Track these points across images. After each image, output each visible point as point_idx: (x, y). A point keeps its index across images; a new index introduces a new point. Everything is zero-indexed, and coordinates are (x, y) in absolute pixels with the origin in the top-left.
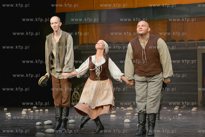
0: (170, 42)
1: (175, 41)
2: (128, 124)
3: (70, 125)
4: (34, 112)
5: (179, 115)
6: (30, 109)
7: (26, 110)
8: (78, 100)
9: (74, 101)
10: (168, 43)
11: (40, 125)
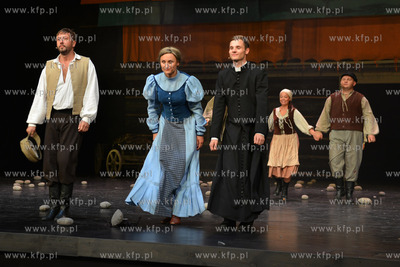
0: (289, 62)
1: (298, 60)
3: (102, 211)
4: (36, 186)
5: (303, 196)
6: (28, 181)
7: (22, 182)
8: (118, 166)
9: (110, 167)
10: (286, 64)
11: (47, 210)
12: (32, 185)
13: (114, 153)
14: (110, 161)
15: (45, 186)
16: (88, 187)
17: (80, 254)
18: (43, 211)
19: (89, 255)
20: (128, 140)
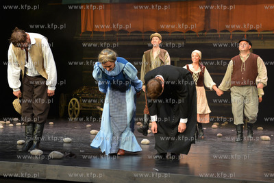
0: (209, 32)
1: (215, 31)
2: (147, 146)
3: (65, 145)
4: (15, 126)
5: (218, 135)
6: (9, 122)
7: (4, 122)
8: (77, 111)
9: (71, 111)
10: (206, 33)
11: (23, 144)
12: (12, 125)
13: (74, 101)
14: (71, 107)
15: (21, 125)
16: (54, 127)
17: (47, 178)
18: (20, 144)
19: (55, 178)
20: (85, 91)
